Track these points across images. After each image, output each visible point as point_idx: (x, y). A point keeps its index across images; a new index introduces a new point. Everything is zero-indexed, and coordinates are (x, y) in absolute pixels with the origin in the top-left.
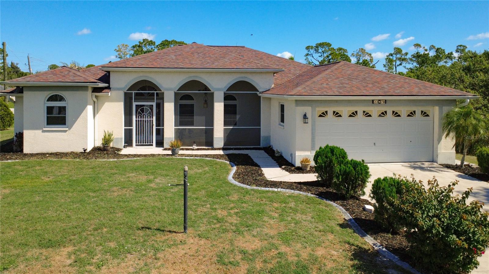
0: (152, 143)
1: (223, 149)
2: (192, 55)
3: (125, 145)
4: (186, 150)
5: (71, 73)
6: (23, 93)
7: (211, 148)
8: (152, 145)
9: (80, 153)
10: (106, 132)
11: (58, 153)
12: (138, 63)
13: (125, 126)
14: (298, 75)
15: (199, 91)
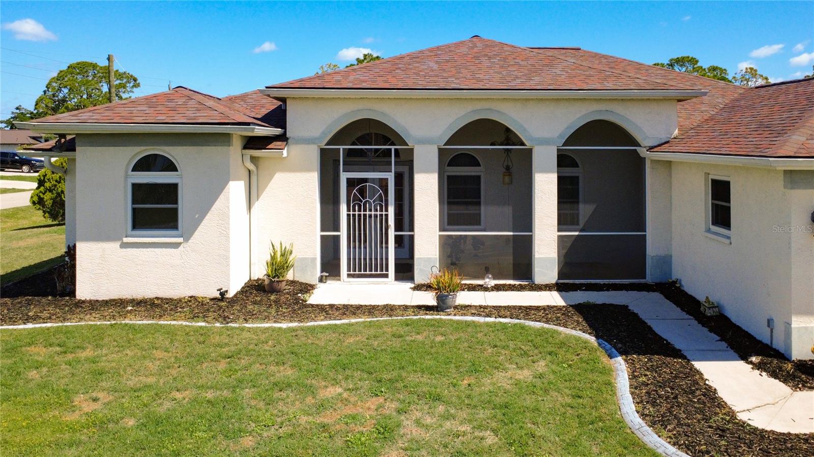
0: (387, 270)
1: (560, 287)
2: (477, 61)
3: (322, 276)
4: (468, 290)
5: (191, 103)
6: (74, 150)
7: (527, 283)
8: (386, 276)
9: (212, 299)
10: (275, 247)
11: (157, 298)
12: (351, 78)
13: (322, 230)
14: (721, 106)
15: (492, 144)
